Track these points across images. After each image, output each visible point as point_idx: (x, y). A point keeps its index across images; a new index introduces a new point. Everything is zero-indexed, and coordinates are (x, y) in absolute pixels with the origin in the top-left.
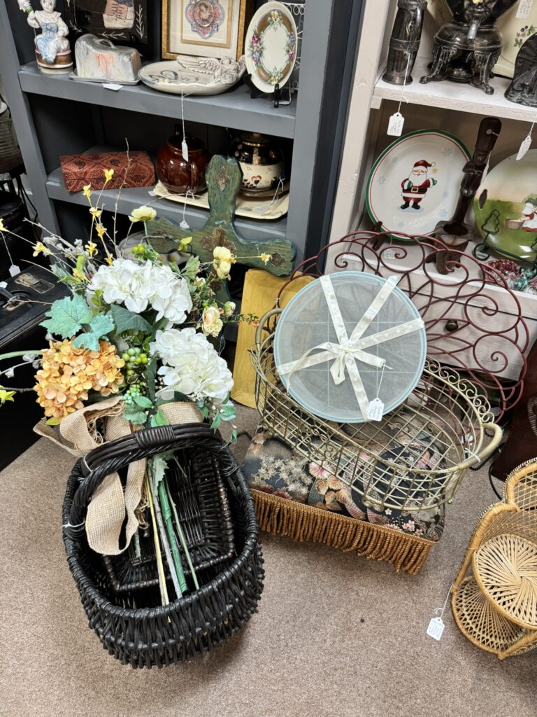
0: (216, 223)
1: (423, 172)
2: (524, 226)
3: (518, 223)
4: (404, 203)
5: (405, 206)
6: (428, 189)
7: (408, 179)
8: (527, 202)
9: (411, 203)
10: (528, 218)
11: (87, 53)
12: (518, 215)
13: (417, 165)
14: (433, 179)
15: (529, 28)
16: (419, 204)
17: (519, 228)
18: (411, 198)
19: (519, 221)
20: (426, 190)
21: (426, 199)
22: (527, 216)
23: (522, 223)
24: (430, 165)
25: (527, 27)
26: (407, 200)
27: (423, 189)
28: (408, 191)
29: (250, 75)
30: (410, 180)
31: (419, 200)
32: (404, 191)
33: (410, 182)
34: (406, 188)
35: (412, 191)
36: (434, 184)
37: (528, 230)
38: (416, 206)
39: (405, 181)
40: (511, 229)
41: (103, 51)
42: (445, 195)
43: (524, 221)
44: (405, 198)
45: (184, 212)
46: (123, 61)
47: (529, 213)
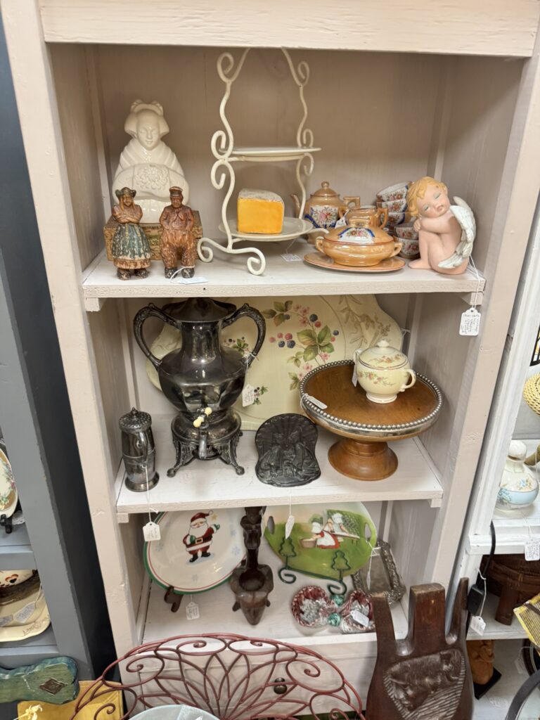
1: (201, 523)
2: (319, 543)
3: (312, 542)
4: (191, 556)
5: (195, 558)
6: (213, 535)
7: (188, 535)
8: (313, 522)
9: (200, 553)
10: (319, 536)
12: (310, 535)
13: (193, 519)
14: (215, 525)
15: (261, 389)
17: (315, 547)
18: (198, 550)
19: (311, 539)
20: (211, 537)
22: (317, 534)
23: (315, 542)
24: (208, 515)
25: (258, 388)
26: (195, 554)
27: (208, 536)
28: (193, 544)
30: (191, 534)
32: (188, 546)
33: (192, 537)
34: (188, 542)
35: (196, 543)
36: (217, 528)
37: (322, 547)
38: (205, 554)
39: (186, 538)
40: (308, 548)
42: (232, 533)
43: (316, 540)
44: (191, 552)
47: (319, 531)
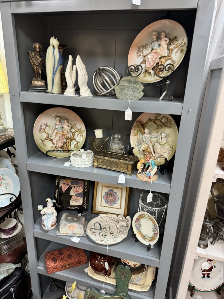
0: (120, 294)
4: (203, 276)
5: (204, 277)
6: (213, 269)
9: (206, 276)
11: (65, 225)
14: (214, 266)
16: (209, 276)
18: (206, 274)
20: (212, 270)
21: (212, 274)
24: (212, 261)
26: (204, 275)
27: (210, 269)
29: (136, 234)
31: (209, 274)
35: (206, 271)
36: (215, 267)
38: (208, 277)
41: (72, 223)
42: (220, 271)
44: (203, 274)
45: (104, 286)
46: (80, 227)
